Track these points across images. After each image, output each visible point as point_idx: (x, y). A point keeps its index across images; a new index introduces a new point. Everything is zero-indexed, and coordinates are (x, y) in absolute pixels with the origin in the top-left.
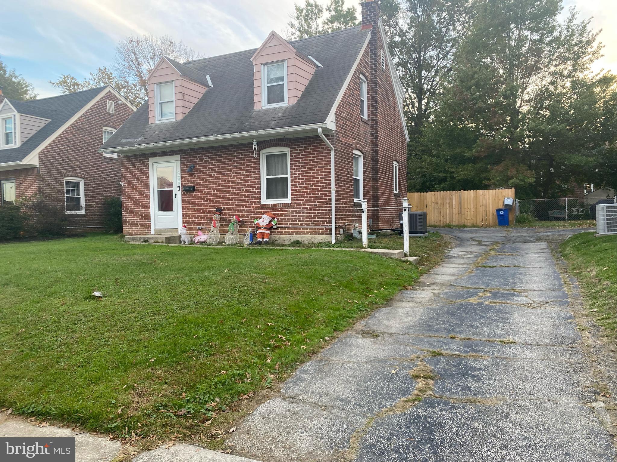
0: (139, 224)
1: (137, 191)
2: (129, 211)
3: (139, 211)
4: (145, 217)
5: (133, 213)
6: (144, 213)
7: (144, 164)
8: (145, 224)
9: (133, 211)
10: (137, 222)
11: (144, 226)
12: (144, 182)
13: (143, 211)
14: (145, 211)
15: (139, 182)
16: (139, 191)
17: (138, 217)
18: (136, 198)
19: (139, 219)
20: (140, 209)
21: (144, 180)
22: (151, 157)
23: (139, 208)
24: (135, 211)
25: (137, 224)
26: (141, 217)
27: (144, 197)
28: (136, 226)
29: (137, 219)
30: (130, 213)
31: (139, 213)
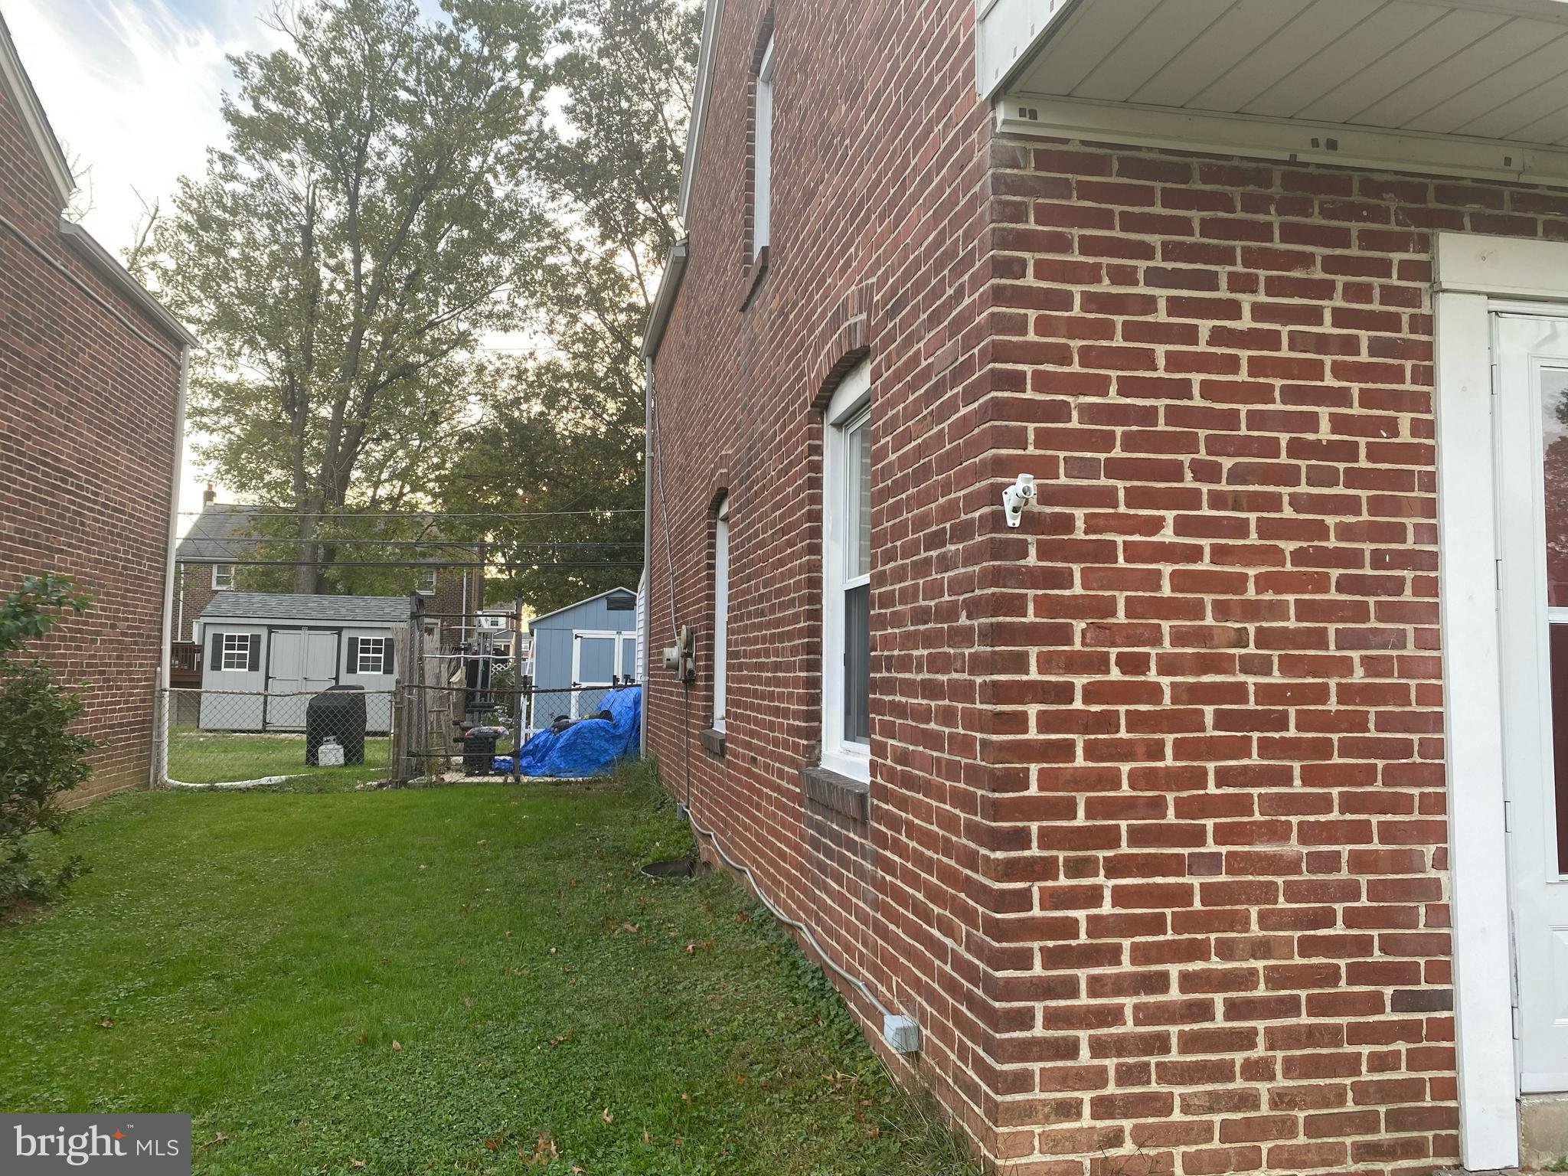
0: (1275, 1040)
1: (1252, 611)
2: (1115, 868)
3: (1275, 865)
4: (1363, 946)
5: (1183, 895)
6: (1350, 891)
7: (1357, 292)
8: (1358, 1034)
9: (1175, 865)
10: (1234, 1010)
11: (1351, 1065)
12: (1350, 505)
13: (1322, 863)
14: (1360, 862)
15: (1274, 502)
16: (1277, 610)
17: (1261, 948)
18: (1238, 692)
19: (1276, 979)
20: (1293, 847)
21: (1355, 478)
22: (1454, 224)
23: (1279, 833)
24: (1212, 863)
25: (1246, 1040)
26: (1308, 946)
27: (1346, 693)
28: (1224, 1072)
29: (1247, 979)
30: (1121, 896)
31: (1267, 893)
